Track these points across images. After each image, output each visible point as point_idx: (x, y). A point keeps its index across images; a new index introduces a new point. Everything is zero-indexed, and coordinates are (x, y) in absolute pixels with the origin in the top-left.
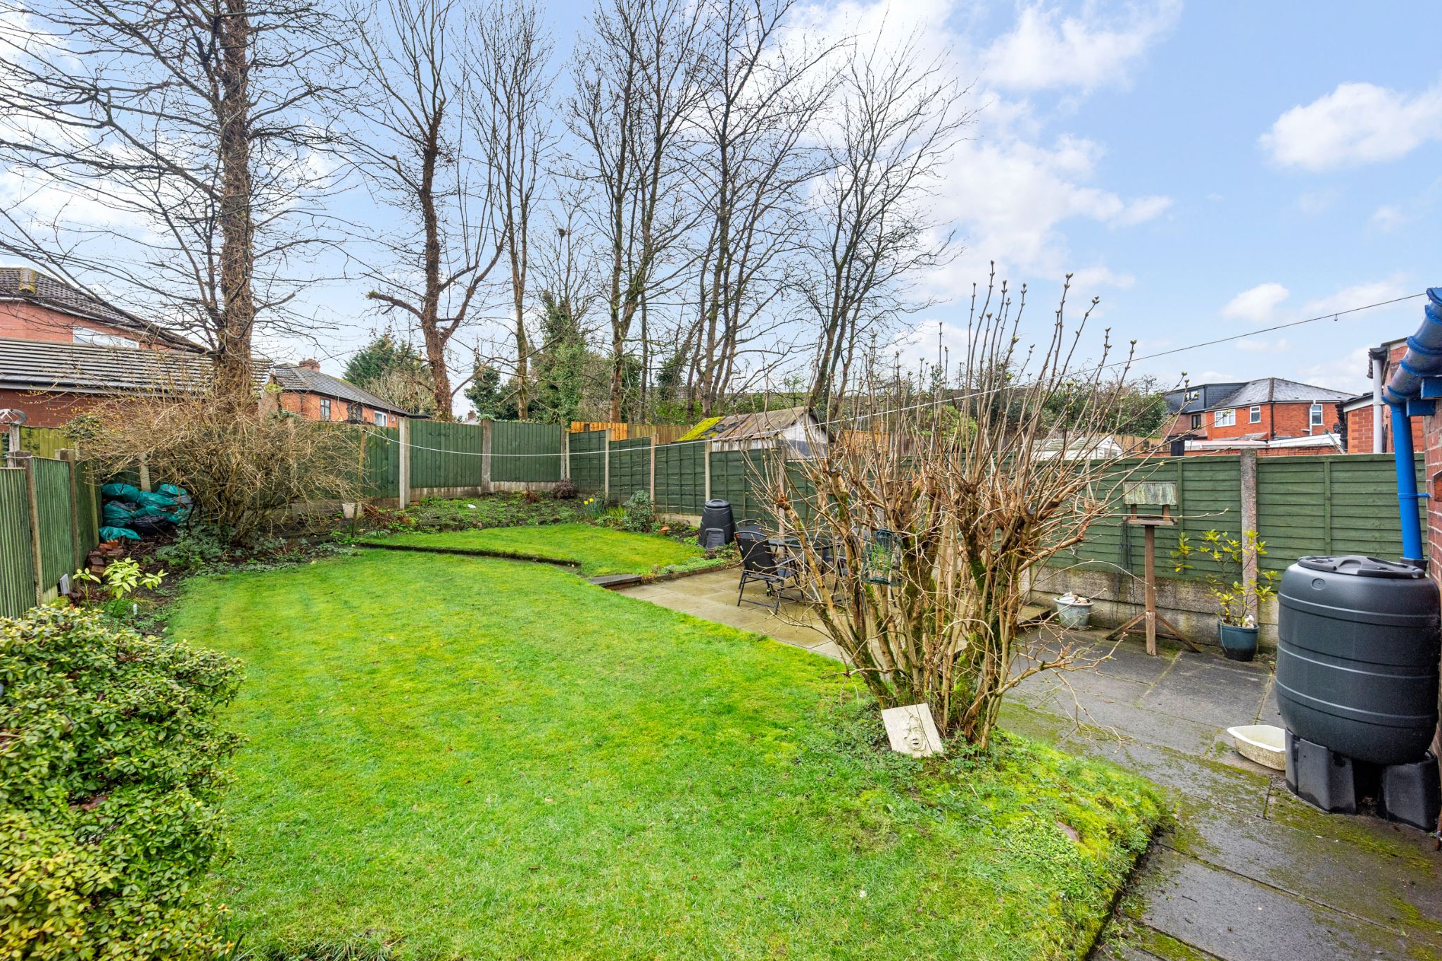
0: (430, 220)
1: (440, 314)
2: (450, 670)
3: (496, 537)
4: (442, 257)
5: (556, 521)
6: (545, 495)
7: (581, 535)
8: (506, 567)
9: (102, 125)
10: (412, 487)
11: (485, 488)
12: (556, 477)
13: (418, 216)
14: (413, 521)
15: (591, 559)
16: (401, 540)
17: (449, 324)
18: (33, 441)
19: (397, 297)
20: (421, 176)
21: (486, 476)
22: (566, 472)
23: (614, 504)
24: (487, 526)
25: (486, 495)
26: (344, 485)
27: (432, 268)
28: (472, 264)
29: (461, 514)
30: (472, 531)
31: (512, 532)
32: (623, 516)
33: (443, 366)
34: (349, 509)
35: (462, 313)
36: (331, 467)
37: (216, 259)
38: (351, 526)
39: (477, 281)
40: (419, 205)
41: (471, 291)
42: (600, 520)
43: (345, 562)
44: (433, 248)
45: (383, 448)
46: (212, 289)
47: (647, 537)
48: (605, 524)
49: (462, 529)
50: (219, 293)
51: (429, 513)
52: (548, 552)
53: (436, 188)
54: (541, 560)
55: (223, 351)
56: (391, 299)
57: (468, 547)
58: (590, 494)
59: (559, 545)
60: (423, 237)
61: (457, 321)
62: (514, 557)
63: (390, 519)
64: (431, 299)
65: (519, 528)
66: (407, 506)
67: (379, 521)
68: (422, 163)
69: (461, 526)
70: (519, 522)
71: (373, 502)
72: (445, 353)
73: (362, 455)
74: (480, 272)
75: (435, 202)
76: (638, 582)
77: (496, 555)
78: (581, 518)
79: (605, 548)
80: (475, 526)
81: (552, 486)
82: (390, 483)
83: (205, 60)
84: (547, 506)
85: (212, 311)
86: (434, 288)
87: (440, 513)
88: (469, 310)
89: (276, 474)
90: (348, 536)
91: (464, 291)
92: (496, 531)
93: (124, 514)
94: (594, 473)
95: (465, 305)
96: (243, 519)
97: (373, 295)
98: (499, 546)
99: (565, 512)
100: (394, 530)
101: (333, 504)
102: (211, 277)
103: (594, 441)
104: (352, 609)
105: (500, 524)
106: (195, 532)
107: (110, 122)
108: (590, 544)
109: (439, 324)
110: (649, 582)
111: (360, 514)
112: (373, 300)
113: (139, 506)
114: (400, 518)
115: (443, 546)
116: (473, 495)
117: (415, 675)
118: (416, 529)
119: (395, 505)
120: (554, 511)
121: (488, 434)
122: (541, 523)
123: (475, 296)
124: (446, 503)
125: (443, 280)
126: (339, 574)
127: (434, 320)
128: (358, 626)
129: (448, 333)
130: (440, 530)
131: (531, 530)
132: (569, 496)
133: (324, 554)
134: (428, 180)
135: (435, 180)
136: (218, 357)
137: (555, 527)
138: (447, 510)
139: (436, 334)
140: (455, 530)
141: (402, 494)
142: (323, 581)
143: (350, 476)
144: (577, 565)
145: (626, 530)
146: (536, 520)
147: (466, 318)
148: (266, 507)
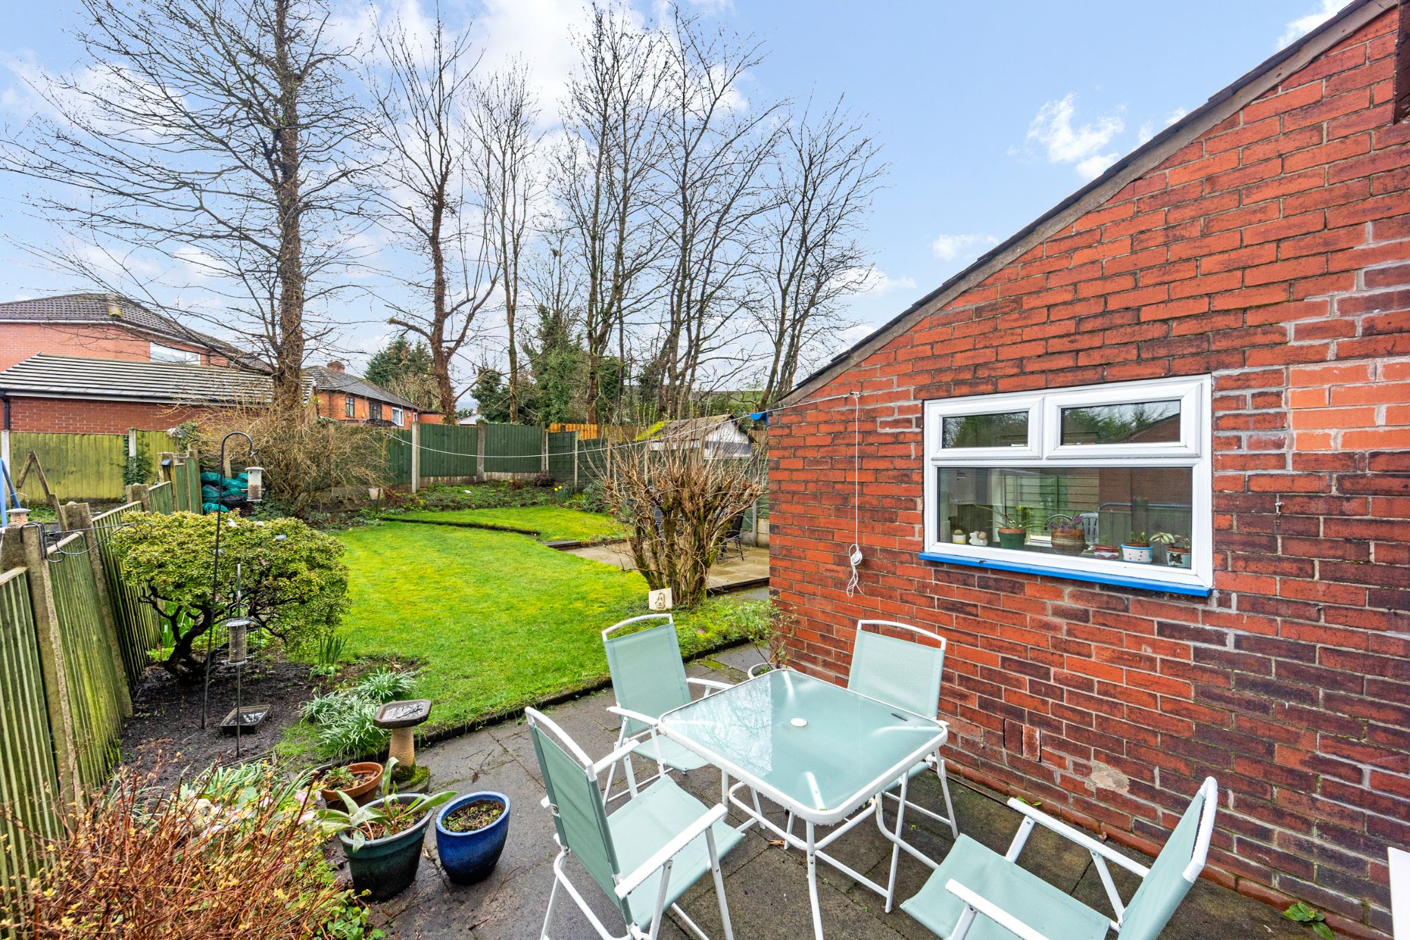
0: (438, 260)
1: (446, 336)
2: (437, 582)
3: (484, 515)
4: (447, 292)
5: (534, 504)
6: (527, 483)
7: (548, 514)
8: (485, 535)
9: (196, 209)
10: (422, 476)
11: (480, 477)
12: (538, 469)
13: (427, 259)
14: (422, 502)
15: (550, 531)
16: (414, 516)
17: (452, 345)
18: (145, 441)
19: (411, 323)
20: (431, 226)
21: (481, 468)
22: (545, 466)
23: (580, 491)
24: (479, 507)
25: (481, 482)
26: (371, 475)
27: (439, 300)
28: (471, 296)
29: (459, 498)
30: (467, 511)
31: (498, 512)
32: (583, 500)
33: (447, 378)
34: (374, 492)
35: (463, 335)
36: (362, 461)
37: (276, 303)
38: (376, 505)
39: (475, 309)
40: (429, 249)
41: (470, 317)
42: (567, 504)
43: (372, 530)
44: (440, 284)
45: (399, 448)
46: (273, 326)
47: (598, 516)
48: (570, 506)
49: (459, 509)
50: (278, 330)
51: (434, 496)
52: (519, 525)
53: (443, 233)
54: (513, 530)
55: (283, 373)
56: (406, 325)
57: (461, 521)
58: (561, 482)
59: (529, 521)
60: (432, 275)
61: (458, 342)
62: (493, 528)
63: (404, 500)
64: (438, 324)
65: (504, 509)
66: (417, 491)
67: (396, 502)
68: (432, 214)
69: (458, 507)
70: (505, 505)
71: (393, 487)
72: (449, 367)
73: (384, 453)
74: (477, 302)
75: (442, 246)
76: (578, 546)
77: (480, 527)
78: (554, 502)
79: (563, 523)
80: (469, 507)
81: (533, 476)
82: (405, 473)
83: (268, 155)
84: (528, 492)
85: (274, 344)
86: (441, 316)
87: (443, 497)
88: (469, 332)
89: (324, 466)
90: (373, 513)
91: (464, 318)
92: (486, 511)
93: (216, 495)
94: (568, 466)
95: (466, 328)
96: (300, 498)
97: (392, 321)
98: (484, 521)
99: (541, 497)
100: (408, 509)
101: (364, 488)
102: (273, 317)
103: (567, 440)
104: (380, 554)
105: (489, 506)
106: (267, 507)
107: (202, 207)
108: (553, 520)
109: (444, 345)
110: (587, 545)
111: (382, 496)
112: (393, 325)
113: (225, 488)
114: (412, 500)
115: (443, 520)
116: (470, 483)
117: (416, 584)
118: (425, 508)
119: (409, 490)
120: (534, 496)
121: (482, 434)
122: (522, 506)
123: (474, 321)
124: (448, 489)
125: (447, 309)
126: (369, 537)
127: (440, 341)
128: (383, 563)
129: (451, 351)
130: (442, 510)
131: (513, 511)
132: (547, 484)
133: (358, 524)
134: (436, 230)
135: (442, 229)
136: (279, 378)
137: (532, 509)
138: (448, 494)
139: (442, 353)
140: (453, 509)
141: (414, 481)
142: (358, 540)
143: (375, 468)
144: (538, 534)
145: (584, 511)
146: (518, 503)
147: (466, 339)
148: (317, 489)
